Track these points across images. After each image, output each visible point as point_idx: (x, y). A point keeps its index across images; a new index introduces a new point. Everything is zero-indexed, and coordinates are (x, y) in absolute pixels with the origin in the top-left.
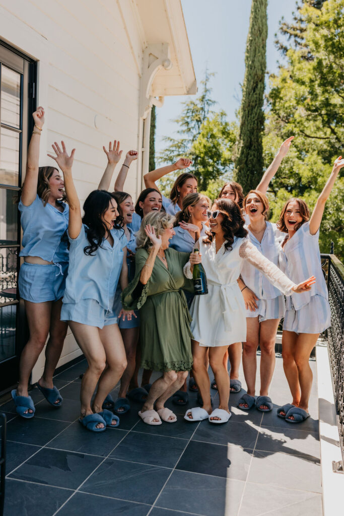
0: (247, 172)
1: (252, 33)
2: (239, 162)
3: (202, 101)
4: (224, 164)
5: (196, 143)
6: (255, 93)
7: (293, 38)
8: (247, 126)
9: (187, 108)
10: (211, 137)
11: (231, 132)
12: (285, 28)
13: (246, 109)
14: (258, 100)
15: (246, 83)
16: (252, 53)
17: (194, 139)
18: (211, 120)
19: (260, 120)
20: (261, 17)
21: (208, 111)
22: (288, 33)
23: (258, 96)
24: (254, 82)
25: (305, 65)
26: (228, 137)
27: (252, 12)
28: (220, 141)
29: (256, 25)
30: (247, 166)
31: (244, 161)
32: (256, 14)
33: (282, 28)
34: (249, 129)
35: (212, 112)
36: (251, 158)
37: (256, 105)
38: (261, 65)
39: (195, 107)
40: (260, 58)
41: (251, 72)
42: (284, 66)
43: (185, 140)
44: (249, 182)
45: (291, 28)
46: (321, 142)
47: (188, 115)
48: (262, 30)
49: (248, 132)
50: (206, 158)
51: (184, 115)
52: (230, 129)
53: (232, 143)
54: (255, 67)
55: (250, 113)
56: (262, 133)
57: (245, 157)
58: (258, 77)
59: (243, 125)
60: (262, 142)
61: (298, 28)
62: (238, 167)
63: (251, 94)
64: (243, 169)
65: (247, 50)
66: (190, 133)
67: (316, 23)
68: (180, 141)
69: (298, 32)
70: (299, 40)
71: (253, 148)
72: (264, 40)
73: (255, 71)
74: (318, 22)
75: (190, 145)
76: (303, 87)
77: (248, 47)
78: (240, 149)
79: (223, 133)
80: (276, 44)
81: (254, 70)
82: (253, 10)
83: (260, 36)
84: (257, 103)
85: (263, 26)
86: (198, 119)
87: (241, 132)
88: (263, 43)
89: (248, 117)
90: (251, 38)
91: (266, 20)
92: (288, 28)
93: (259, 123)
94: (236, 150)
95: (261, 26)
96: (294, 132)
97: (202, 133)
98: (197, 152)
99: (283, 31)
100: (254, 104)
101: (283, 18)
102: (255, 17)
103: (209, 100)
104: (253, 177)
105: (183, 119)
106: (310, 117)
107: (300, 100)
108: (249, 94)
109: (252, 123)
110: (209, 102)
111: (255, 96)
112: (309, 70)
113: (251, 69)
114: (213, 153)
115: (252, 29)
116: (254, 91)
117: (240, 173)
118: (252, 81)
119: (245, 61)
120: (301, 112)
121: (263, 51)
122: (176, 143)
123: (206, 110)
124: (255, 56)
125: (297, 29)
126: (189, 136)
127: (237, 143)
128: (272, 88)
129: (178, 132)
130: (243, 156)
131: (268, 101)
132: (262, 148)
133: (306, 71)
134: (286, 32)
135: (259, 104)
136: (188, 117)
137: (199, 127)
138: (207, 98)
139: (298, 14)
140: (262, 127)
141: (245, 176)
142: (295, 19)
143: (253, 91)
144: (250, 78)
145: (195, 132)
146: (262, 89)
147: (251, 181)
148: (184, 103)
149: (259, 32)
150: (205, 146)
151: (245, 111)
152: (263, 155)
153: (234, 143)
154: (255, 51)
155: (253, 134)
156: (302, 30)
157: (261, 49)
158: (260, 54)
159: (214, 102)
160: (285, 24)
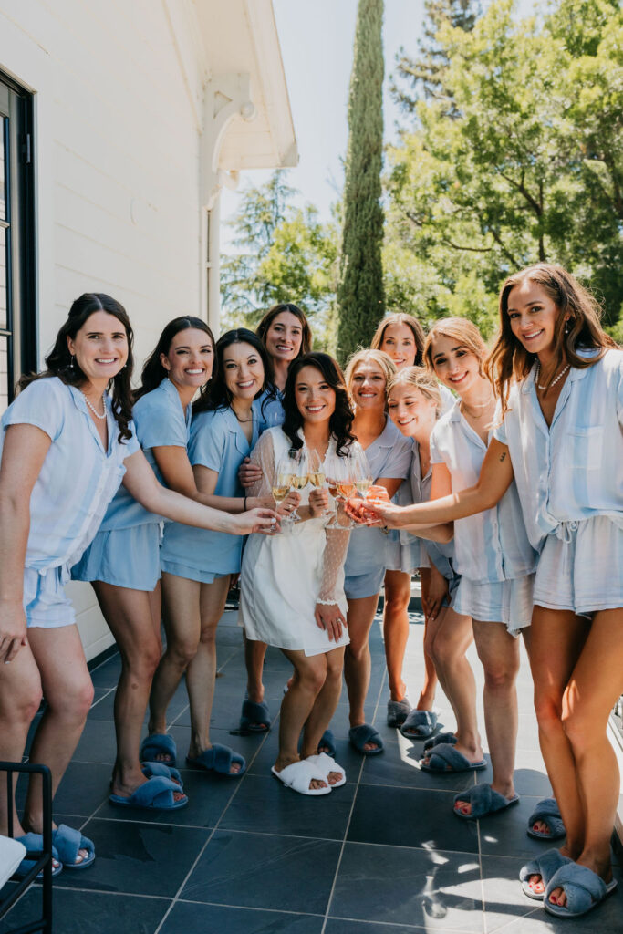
0: (357, 309)
1: (358, 70)
2: (343, 291)
3: (273, 188)
4: (316, 296)
5: (266, 261)
6: (367, 173)
7: (420, 84)
8: (355, 230)
9: (247, 201)
10: (291, 250)
11: (326, 241)
12: (406, 66)
13: (353, 201)
14: (372, 187)
15: (350, 156)
16: (359, 105)
17: (262, 254)
18: (289, 221)
19: (377, 219)
20: (372, 43)
21: (284, 206)
22: (411, 74)
23: (372, 178)
24: (364, 156)
25: (449, 125)
26: (321, 249)
27: (357, 35)
28: (307, 256)
29: (365, 57)
30: (357, 299)
31: (352, 291)
32: (365, 38)
33: (400, 67)
34: (358, 234)
35: (291, 208)
36: (364, 285)
37: (369, 195)
38: (375, 126)
39: (261, 200)
40: (374, 113)
41: (359, 139)
42: (408, 131)
43: (245, 256)
44: (361, 326)
45: (417, 66)
46: (478, 256)
47: (249, 212)
48: (376, 65)
49: (356, 241)
50: (284, 287)
51: (241, 214)
52: (325, 235)
53: (329, 260)
54: (365, 130)
55: (359, 208)
56: (379, 242)
57: (353, 283)
58: (370, 146)
59: (347, 229)
60: (380, 258)
61: (428, 66)
62: (343, 301)
63: (361, 174)
64: (351, 304)
65: (352, 100)
66: (253, 244)
67: (465, 55)
68: (237, 259)
69: (428, 73)
70: (430, 87)
71: (366, 267)
72: (379, 83)
73: (365, 137)
74: (469, 54)
75: (253, 265)
76: (445, 163)
77: (352, 94)
78: (345, 270)
79: (313, 243)
80: (391, 93)
81: (363, 134)
82: (359, 32)
83: (372, 77)
84: (371, 190)
85: (376, 59)
86: (268, 220)
87: (345, 241)
88: (377, 89)
89: (357, 214)
90: (357, 80)
91: (381, 49)
92: (411, 66)
93: (375, 226)
94: (338, 271)
95: (373, 59)
96: (434, 239)
97: (276, 244)
98: (269, 277)
99: (403, 72)
100: (365, 193)
101: (402, 49)
102: (364, 44)
103: (285, 188)
104: (367, 317)
105: (240, 221)
106: (459, 215)
107: (442, 185)
108: (357, 176)
109: (364, 226)
110: (285, 191)
111: (367, 179)
112: (456, 134)
113: (359, 132)
114: (297, 278)
115: (358, 64)
116: (365, 171)
117: (345, 312)
118: (362, 153)
119: (348, 118)
120: (443, 207)
121: (378, 103)
122: (230, 261)
123: (279, 204)
124: (364, 110)
125: (426, 68)
126: (252, 250)
127: (338, 259)
128: (394, 166)
129: (233, 242)
130: (350, 282)
131: (388, 188)
132: (380, 268)
133: (451, 135)
134: (408, 73)
135: (374, 192)
136: (250, 216)
137: (268, 234)
138: (281, 183)
139: (427, 43)
140: (381, 233)
141: (355, 317)
142: (423, 51)
143: (362, 171)
144: (357, 148)
145: (262, 241)
146: (378, 167)
147: (364, 323)
148: (242, 193)
149: (369, 70)
150: (282, 266)
151: (350, 204)
152: (384, 279)
153: (332, 261)
154: (365, 102)
155: (365, 243)
156: (434, 70)
157: (374, 98)
158: (373, 107)
159: (293, 191)
160: (406, 60)
